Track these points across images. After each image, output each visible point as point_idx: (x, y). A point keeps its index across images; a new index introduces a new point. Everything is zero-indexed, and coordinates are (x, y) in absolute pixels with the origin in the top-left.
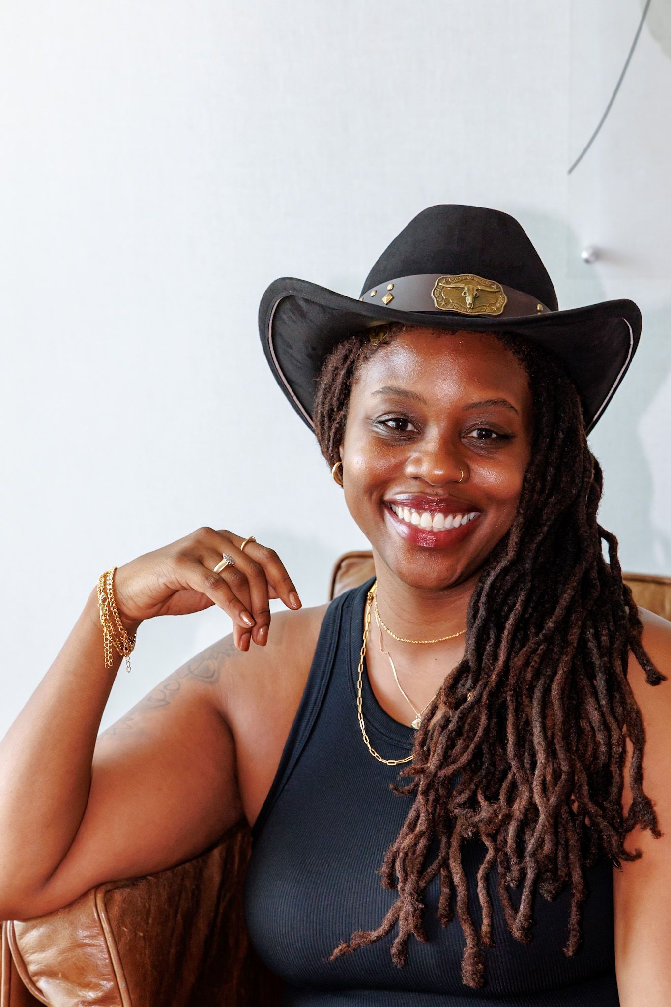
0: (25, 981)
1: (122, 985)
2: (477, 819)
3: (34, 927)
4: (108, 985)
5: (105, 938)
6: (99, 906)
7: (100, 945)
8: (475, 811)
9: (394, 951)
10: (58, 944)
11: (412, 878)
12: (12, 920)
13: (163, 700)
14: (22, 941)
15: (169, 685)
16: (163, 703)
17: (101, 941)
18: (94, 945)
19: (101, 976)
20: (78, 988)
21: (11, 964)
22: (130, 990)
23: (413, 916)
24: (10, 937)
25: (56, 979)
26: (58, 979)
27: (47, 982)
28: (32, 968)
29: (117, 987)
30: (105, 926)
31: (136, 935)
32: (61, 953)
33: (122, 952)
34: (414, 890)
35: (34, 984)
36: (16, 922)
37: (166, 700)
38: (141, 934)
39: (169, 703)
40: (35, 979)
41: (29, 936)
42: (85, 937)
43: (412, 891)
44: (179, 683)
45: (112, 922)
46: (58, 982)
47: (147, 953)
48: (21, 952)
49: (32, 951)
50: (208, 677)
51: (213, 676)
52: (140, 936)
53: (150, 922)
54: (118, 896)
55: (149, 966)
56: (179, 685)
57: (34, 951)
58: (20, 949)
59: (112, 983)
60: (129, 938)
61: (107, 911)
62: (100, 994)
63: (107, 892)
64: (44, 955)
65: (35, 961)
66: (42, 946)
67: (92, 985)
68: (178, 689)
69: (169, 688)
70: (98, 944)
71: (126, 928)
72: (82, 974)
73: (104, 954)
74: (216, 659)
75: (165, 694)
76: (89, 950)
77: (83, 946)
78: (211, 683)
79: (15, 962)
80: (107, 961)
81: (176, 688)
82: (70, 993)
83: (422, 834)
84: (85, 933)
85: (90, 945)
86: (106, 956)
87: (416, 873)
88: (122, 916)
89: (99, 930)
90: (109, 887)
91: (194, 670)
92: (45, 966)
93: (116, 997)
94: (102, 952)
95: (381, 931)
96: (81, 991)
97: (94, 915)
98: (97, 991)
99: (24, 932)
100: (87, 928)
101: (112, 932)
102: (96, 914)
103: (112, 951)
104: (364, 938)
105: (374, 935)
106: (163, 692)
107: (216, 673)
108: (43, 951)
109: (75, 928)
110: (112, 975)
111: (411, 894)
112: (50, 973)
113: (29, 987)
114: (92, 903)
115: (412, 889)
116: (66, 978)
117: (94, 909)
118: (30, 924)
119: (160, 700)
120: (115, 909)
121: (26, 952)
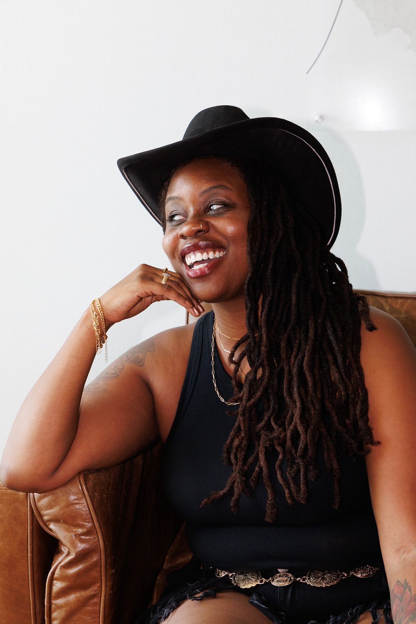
0: (42, 525)
1: (97, 525)
2: (272, 436)
3: (45, 496)
4: (89, 525)
5: (86, 499)
6: (81, 482)
7: (84, 503)
8: (271, 432)
9: (232, 504)
10: (60, 504)
11: (240, 463)
12: (33, 492)
13: (115, 374)
14: (39, 504)
15: (117, 365)
16: (115, 375)
17: (83, 501)
18: (80, 504)
19: (85, 520)
20: (72, 527)
21: (33, 516)
22: (101, 526)
23: (241, 484)
24: (32, 502)
25: (60, 523)
26: (61, 523)
27: (55, 525)
28: (46, 518)
29: (94, 525)
30: (86, 492)
31: (102, 496)
32: (61, 510)
33: (95, 507)
34: (240, 470)
35: (47, 526)
36: (35, 494)
37: (117, 374)
38: (105, 496)
39: (119, 375)
40: (47, 523)
41: (43, 501)
42: (75, 499)
43: (239, 470)
44: (123, 365)
45: (89, 490)
46: (60, 524)
47: (109, 506)
48: (39, 510)
49: (45, 509)
50: (138, 362)
51: (141, 362)
52: (105, 497)
53: (110, 489)
54: (91, 477)
55: (110, 513)
56: (123, 366)
57: (46, 509)
58: (38, 508)
59: (91, 524)
60: (98, 499)
61: (86, 484)
62: (85, 530)
63: (85, 475)
64: (52, 511)
65: (47, 514)
66: (50, 506)
67: (80, 525)
68: (123, 368)
69: (118, 367)
70: (82, 503)
71: (97, 493)
72: (74, 520)
73: (86, 508)
74: (142, 353)
75: (116, 370)
76: (78, 506)
77: (74, 505)
78: (140, 365)
79: (35, 514)
80: (88, 512)
81: (122, 368)
82: (68, 530)
83: (243, 438)
84: (75, 497)
85: (77, 504)
86: (87, 509)
87: (241, 460)
88: (94, 487)
89: (82, 495)
90: (86, 472)
91: (130, 358)
92: (53, 516)
93: (94, 531)
94: (84, 507)
95: (225, 490)
96: (74, 528)
97: (79, 488)
98: (83, 528)
99: (40, 499)
100: (76, 495)
101: (90, 496)
102: (80, 487)
103: (90, 506)
104: (217, 494)
105: (221, 493)
106: (114, 369)
107: (142, 360)
108: (52, 508)
109: (69, 495)
110: (91, 519)
111: (239, 472)
112: (56, 520)
113: (45, 528)
114: (78, 481)
115: (240, 469)
116: (65, 522)
117: (79, 484)
118: (43, 495)
119: (113, 374)
120: (90, 483)
121: (41, 509)
